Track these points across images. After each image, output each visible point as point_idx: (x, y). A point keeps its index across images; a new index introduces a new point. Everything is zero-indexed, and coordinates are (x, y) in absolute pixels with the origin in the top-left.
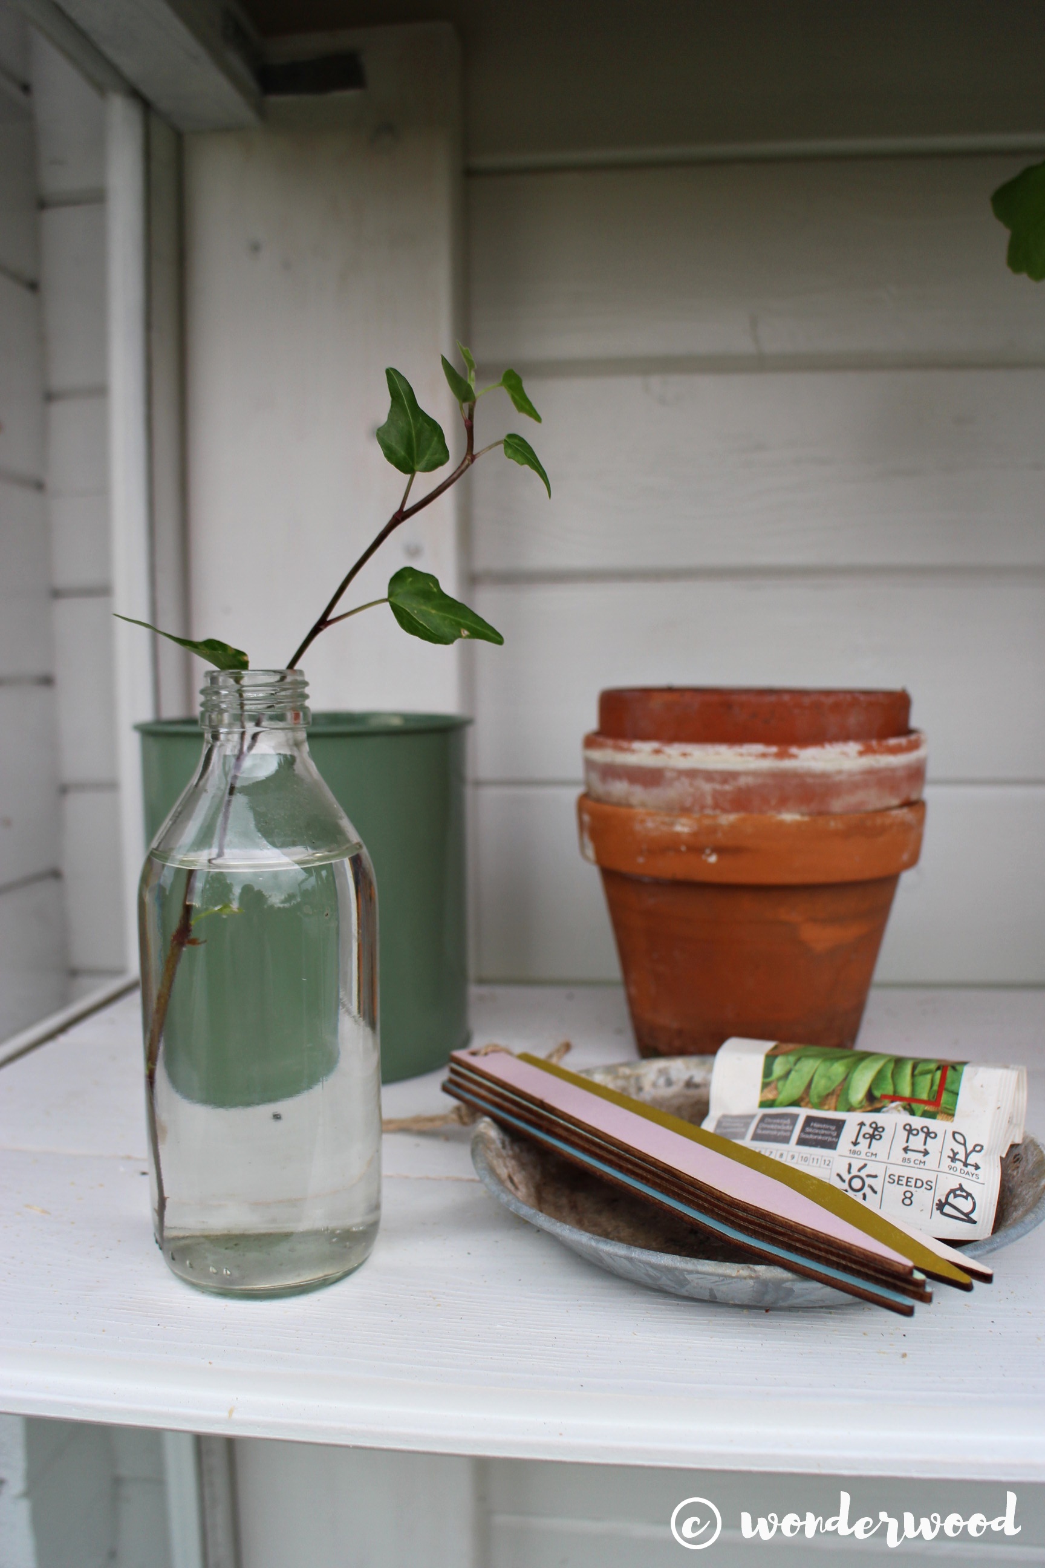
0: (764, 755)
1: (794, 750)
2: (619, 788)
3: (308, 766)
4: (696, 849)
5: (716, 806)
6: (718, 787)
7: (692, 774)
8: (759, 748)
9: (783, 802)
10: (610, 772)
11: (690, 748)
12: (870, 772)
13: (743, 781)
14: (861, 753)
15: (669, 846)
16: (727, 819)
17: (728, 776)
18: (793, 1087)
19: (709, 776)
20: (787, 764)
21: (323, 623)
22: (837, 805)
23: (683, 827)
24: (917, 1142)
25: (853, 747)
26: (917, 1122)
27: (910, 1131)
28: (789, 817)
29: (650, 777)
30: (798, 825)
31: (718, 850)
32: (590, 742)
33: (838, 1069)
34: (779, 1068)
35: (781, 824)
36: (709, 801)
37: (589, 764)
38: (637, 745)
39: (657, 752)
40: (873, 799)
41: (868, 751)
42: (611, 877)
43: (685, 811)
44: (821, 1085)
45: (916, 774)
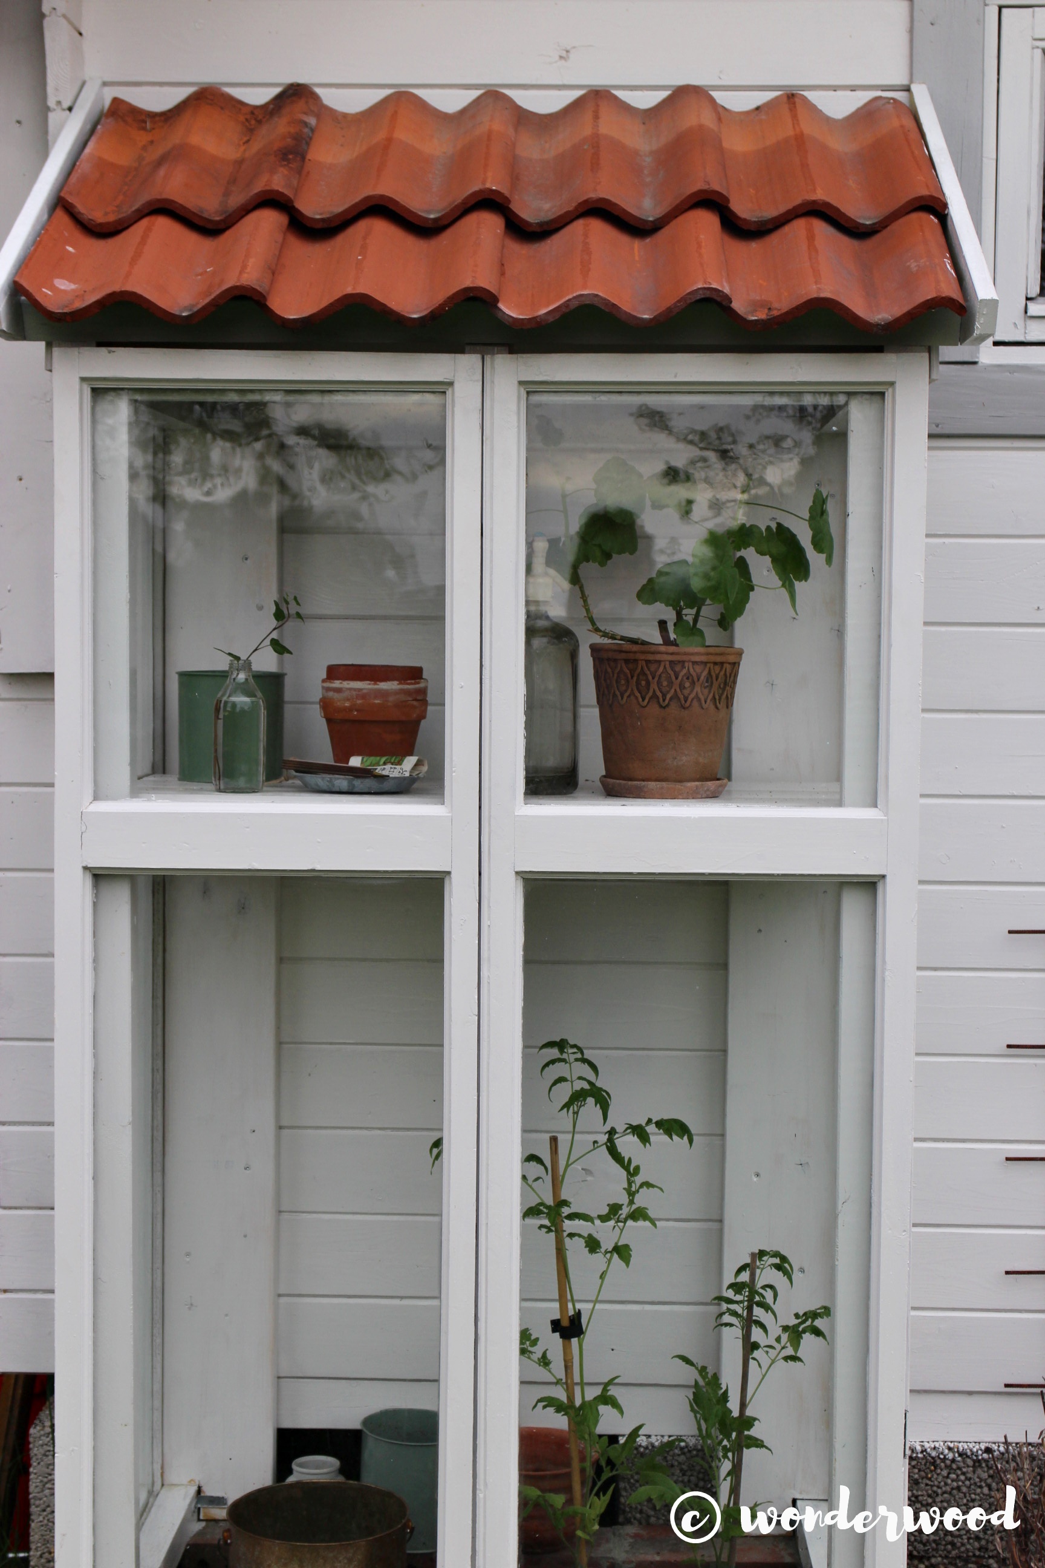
0: (370, 684)
1: (378, 683)
2: (331, 694)
3: (251, 680)
4: (350, 709)
5: (357, 698)
6: (357, 693)
7: (350, 689)
8: (368, 682)
9: (376, 697)
10: (328, 689)
11: (349, 682)
12: (401, 690)
13: (364, 691)
14: (398, 684)
15: (345, 709)
16: (359, 702)
17: (360, 690)
18: (368, 763)
19: (355, 690)
20: (376, 687)
21: (256, 650)
22: (391, 699)
23: (347, 704)
24: (392, 770)
25: (396, 683)
26: (393, 766)
27: (391, 768)
28: (377, 701)
29: (338, 690)
30: (378, 703)
31: (357, 710)
32: (323, 681)
33: (378, 758)
34: (365, 760)
35: (375, 703)
36: (355, 697)
37: (323, 688)
38: (336, 681)
39: (341, 683)
40: (403, 697)
41: (400, 683)
42: (330, 721)
43: (348, 700)
44: (374, 762)
45: (423, 692)
